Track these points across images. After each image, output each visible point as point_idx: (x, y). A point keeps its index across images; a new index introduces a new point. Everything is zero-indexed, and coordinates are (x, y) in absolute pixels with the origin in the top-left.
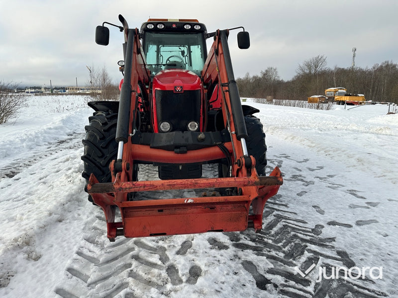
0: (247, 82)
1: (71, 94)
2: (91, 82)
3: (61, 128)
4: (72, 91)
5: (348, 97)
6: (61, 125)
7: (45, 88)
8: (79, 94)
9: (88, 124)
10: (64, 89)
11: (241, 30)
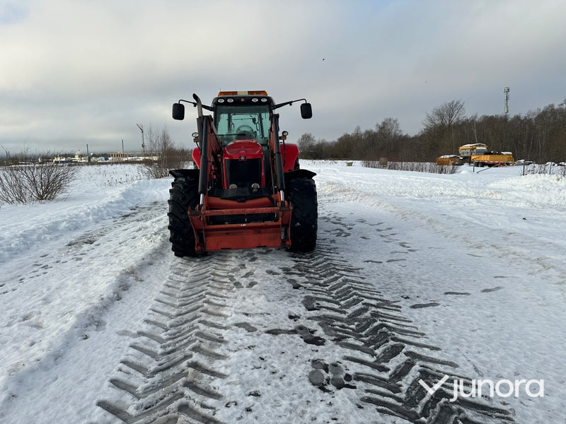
0: (358, 139)
1: (117, 163)
2: (143, 146)
3: (123, 202)
4: (116, 159)
5: (489, 156)
6: (122, 198)
7: (81, 156)
8: (127, 162)
9: (171, 188)
10: (106, 156)
11: (304, 102)
